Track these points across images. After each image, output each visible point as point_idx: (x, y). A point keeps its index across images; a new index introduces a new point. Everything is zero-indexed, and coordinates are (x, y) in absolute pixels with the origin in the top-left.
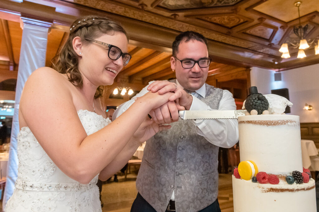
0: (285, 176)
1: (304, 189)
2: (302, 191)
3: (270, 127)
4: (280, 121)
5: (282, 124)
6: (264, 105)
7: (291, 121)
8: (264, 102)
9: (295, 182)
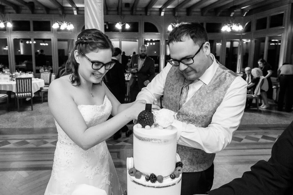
0: (147, 175)
1: (154, 187)
2: (152, 187)
3: (140, 141)
4: (146, 139)
5: (147, 141)
6: (145, 122)
7: (155, 140)
8: (146, 120)
9: (150, 181)
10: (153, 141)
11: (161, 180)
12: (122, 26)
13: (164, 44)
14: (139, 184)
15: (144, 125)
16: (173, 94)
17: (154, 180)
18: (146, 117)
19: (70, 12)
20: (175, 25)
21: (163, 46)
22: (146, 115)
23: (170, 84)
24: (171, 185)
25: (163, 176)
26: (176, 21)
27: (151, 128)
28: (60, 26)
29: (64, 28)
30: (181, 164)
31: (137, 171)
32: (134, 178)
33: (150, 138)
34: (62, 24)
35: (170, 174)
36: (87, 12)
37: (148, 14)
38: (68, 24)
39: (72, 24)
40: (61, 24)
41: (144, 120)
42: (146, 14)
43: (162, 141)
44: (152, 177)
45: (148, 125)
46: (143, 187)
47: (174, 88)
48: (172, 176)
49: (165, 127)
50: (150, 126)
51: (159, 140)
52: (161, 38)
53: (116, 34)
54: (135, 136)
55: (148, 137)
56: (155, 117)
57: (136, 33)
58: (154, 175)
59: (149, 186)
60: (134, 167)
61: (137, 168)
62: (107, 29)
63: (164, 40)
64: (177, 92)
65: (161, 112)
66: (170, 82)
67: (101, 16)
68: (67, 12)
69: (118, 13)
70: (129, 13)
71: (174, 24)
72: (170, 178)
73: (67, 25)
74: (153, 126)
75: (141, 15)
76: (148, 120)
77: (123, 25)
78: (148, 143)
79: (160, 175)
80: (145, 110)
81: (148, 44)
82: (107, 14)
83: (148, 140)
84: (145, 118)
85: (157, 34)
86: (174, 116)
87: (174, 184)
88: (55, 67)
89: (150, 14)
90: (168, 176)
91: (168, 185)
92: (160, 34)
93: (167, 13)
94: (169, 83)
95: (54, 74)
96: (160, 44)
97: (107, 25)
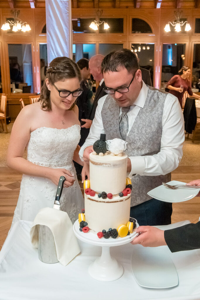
0: (99, 193)
1: (104, 202)
4: (98, 163)
6: (99, 150)
7: (106, 164)
8: (99, 148)
9: (101, 197)
10: (104, 165)
11: (111, 196)
12: (98, 26)
13: (160, 51)
14: (93, 200)
15: (98, 152)
16: (112, 130)
17: (105, 196)
18: (99, 145)
19: (25, 5)
20: (175, 24)
21: (158, 52)
22: (99, 143)
23: (107, 121)
24: (118, 201)
25: (113, 194)
26: (177, 18)
27: (104, 155)
28: (12, 27)
29: (17, 30)
30: (130, 186)
31: (91, 190)
32: (89, 196)
33: (102, 162)
34: (15, 24)
35: (119, 193)
36: (49, 12)
37: (138, 6)
38: (23, 24)
39: (28, 24)
40: (13, 25)
41: (98, 148)
42: (135, 6)
43: (112, 165)
44: (103, 194)
45: (101, 152)
46: (96, 202)
47: (112, 124)
48: (121, 194)
49: (117, 154)
50: (104, 153)
51: (109, 164)
52: (156, 41)
53: (91, 36)
54: (91, 161)
55: (100, 162)
56: (108, 145)
57: (120, 35)
58: (105, 193)
59: (100, 202)
60: (90, 188)
61: (92, 188)
62: (79, 27)
63: (160, 45)
64: (116, 126)
65: (113, 141)
66: (106, 119)
67: (68, 18)
68: (20, 4)
69: (94, 5)
70: (110, 4)
71: (174, 22)
72: (119, 196)
73: (22, 27)
74: (106, 154)
75: (127, 7)
76: (101, 148)
77: (100, 25)
78: (100, 166)
79: (110, 193)
80: (99, 139)
81: (140, 48)
82: (78, 7)
83: (100, 164)
84: (99, 147)
85: (150, 35)
86: (124, 145)
87: (122, 201)
88: (6, 86)
89: (141, 6)
90: (117, 194)
91: (116, 201)
92: (154, 35)
93: (166, 4)
94: (105, 121)
95: (4, 95)
96: (155, 50)
97: (78, 22)
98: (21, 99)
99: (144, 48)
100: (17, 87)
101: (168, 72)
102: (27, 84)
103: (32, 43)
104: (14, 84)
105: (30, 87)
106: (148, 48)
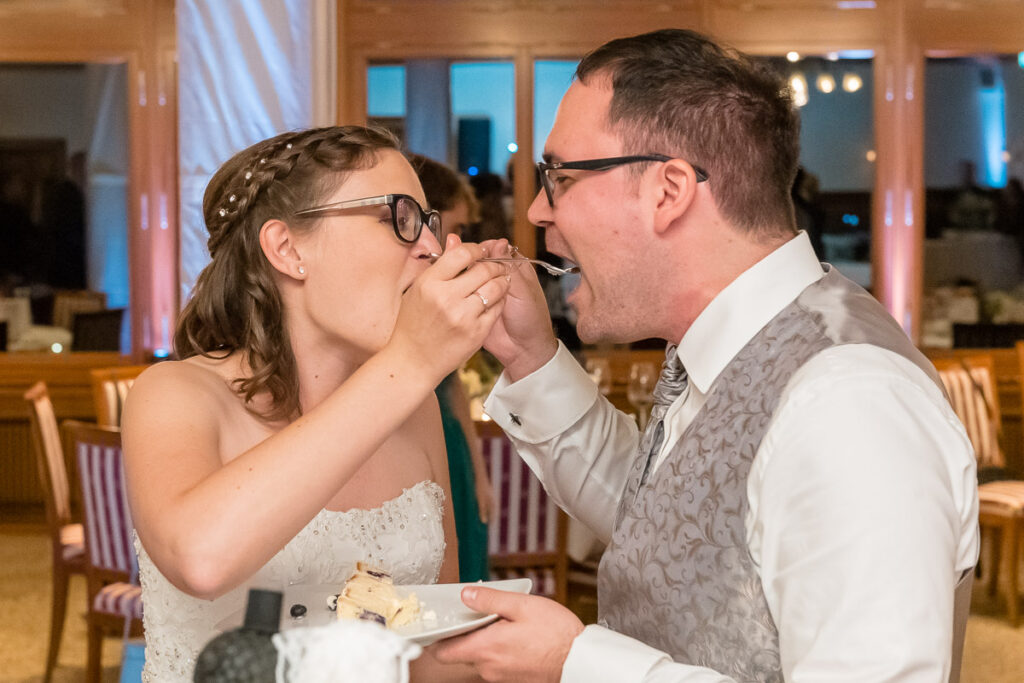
21: (899, 107)
63: (908, 59)
85: (845, 5)
96: (877, 93)
98: (40, 387)
99: (826, 85)
100: (42, 315)
101: (983, 227)
102: (102, 298)
103: (134, 58)
104: (23, 296)
105: (118, 314)
106: (853, 84)
